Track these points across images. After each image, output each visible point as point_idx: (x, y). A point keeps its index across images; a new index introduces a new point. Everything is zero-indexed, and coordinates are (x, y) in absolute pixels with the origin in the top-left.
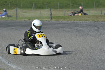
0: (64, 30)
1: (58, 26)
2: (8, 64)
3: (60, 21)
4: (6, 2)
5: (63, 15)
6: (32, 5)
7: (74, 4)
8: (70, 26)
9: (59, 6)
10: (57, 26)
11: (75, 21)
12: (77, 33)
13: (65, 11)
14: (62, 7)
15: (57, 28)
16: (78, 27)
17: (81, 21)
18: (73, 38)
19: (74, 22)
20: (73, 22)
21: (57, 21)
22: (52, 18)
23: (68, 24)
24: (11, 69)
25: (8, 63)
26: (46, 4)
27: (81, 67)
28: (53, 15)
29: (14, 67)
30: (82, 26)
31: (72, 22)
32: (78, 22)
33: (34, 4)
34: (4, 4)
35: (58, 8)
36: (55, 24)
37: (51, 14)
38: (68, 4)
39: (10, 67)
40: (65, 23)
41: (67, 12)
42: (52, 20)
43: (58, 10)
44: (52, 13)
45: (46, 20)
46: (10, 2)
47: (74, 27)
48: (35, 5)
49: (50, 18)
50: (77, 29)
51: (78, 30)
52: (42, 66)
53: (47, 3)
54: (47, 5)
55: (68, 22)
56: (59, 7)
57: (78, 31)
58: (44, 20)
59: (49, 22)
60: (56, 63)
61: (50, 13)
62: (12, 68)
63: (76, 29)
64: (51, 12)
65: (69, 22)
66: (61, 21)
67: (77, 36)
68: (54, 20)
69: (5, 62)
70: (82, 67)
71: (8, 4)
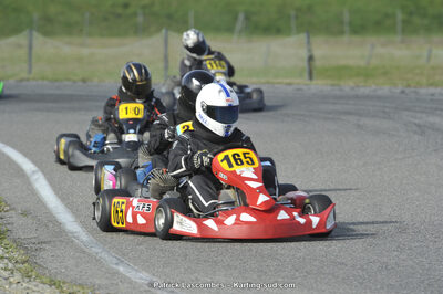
0: (359, 126)
1: (338, 107)
2: (117, 264)
3: (348, 85)
4: (126, 6)
5: (362, 63)
6: (236, 18)
7: (411, 14)
8: (387, 110)
9: (350, 24)
10: (331, 107)
11: (409, 86)
12: (416, 137)
13: (373, 46)
14: (359, 29)
15: (331, 116)
16: (422, 112)
17: (437, 86)
18: (396, 160)
19: (407, 90)
20: (403, 92)
21: (333, 85)
22: (314, 72)
23: (379, 98)
24: (126, 285)
25: (115, 261)
26: (293, 13)
27: (423, 282)
28: (318, 63)
29: (140, 277)
30: (436, 109)
31: (398, 91)
32: (423, 91)
33: (241, 17)
34: (119, 16)
35: (341, 33)
36: (324, 98)
37: (311, 58)
38: (387, 16)
39: (124, 279)
40: (367, 97)
41: (380, 50)
42: (314, 82)
43: (346, 38)
44: (317, 53)
45: (288, 81)
46: (144, 7)
47: (406, 113)
48: (247, 18)
49: (306, 75)
50: (417, 121)
51: (419, 126)
52: (255, 277)
53: (298, 10)
54: (297, 17)
55: (380, 92)
56: (346, 28)
57: (422, 129)
58: (279, 80)
59: (298, 90)
60: (317, 263)
61: (304, 54)
62: (131, 282)
63: (412, 120)
64: (310, 50)
65: (385, 90)
66: (353, 89)
67: (413, 150)
68: (320, 82)
69: (104, 255)
70: (427, 282)
71: (135, 14)
